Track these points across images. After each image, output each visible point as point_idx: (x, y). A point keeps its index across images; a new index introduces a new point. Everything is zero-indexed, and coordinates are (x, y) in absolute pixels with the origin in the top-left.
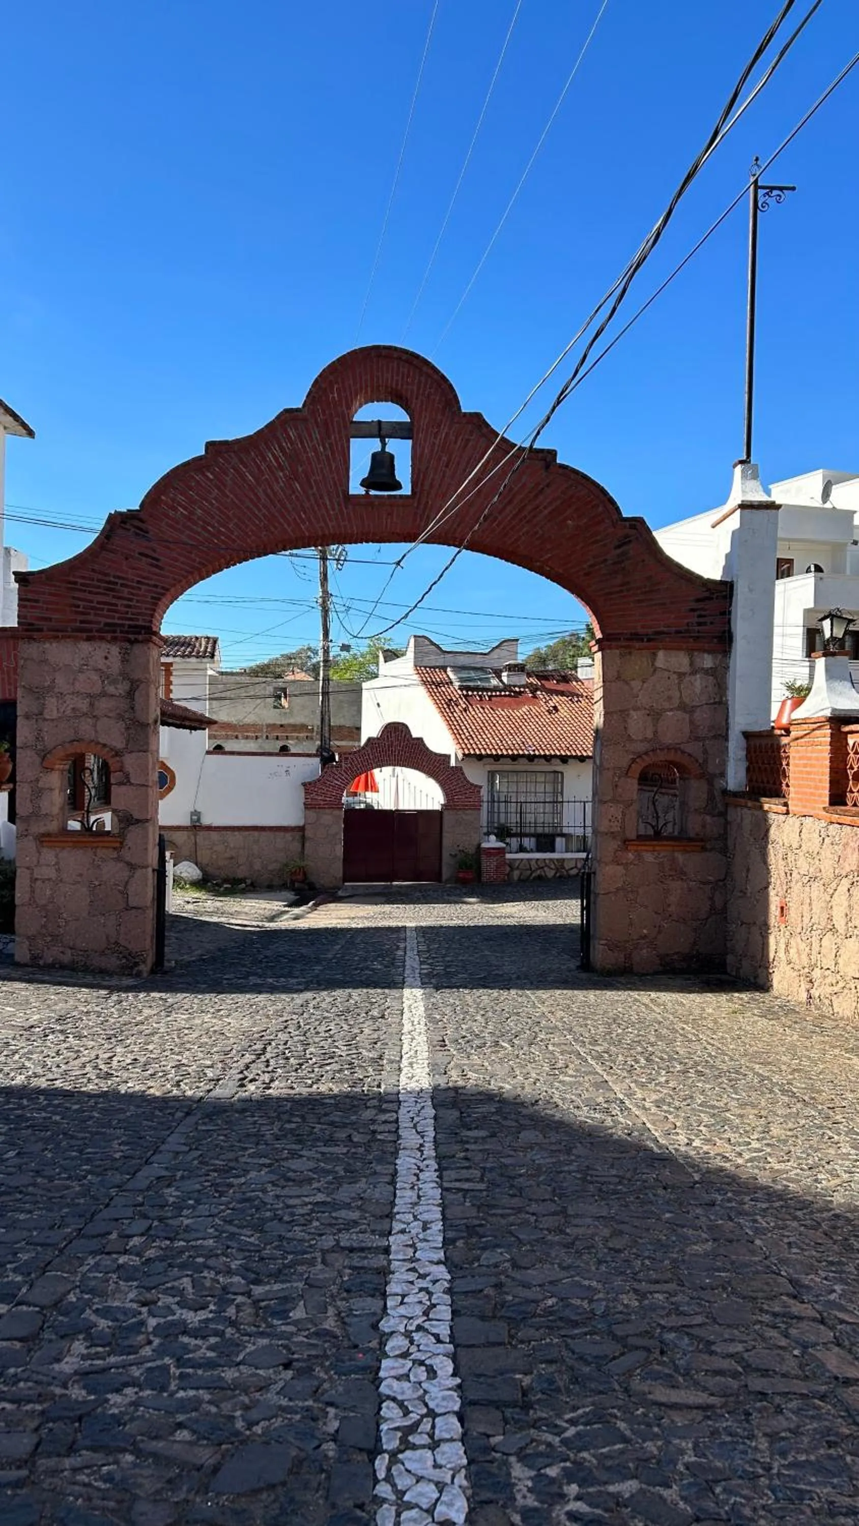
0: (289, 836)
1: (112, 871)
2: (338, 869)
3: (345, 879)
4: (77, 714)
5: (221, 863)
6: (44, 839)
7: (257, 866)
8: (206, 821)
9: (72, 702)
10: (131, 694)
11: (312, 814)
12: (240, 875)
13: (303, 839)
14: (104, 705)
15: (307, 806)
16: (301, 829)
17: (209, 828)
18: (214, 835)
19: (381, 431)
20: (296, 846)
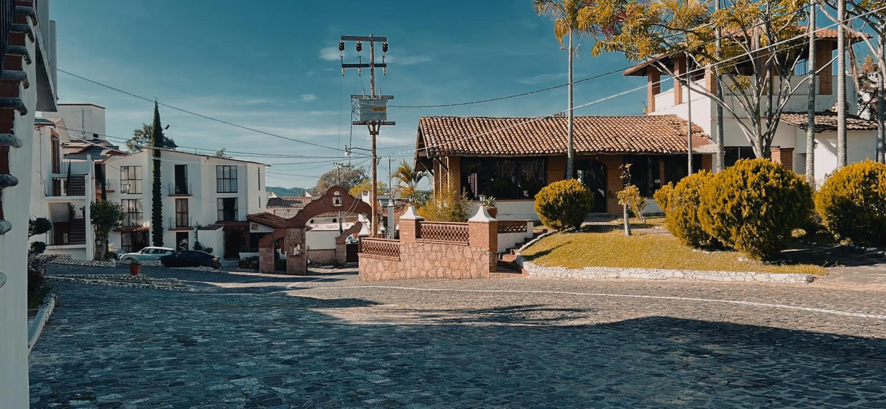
0: (332, 251)
1: (300, 261)
2: (345, 260)
3: (347, 261)
4: (295, 239)
5: (315, 259)
6: (290, 256)
7: (324, 259)
8: (310, 249)
9: (293, 237)
10: (302, 236)
11: (338, 246)
12: (320, 261)
13: (336, 252)
14: (299, 237)
15: (337, 244)
16: (335, 250)
17: (312, 250)
18: (313, 252)
19: (337, 196)
20: (334, 254)
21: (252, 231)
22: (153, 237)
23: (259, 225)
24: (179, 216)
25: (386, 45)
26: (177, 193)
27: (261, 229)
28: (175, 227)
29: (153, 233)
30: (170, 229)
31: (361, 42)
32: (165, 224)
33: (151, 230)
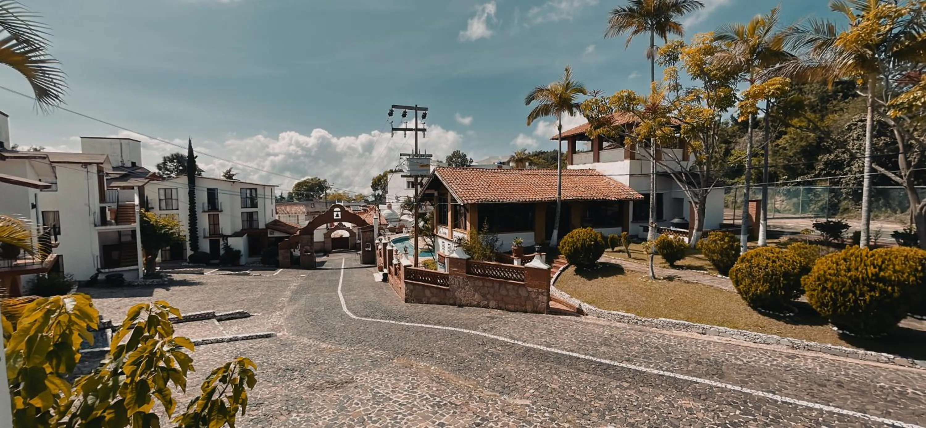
3: (332, 250)
11: (326, 239)
13: (324, 244)
16: (324, 242)
19: (337, 211)
21: (269, 236)
22: (190, 244)
23: (275, 232)
24: (212, 227)
25: (426, 114)
26: (209, 210)
27: (277, 234)
28: (208, 235)
29: (189, 240)
30: (205, 237)
31: (407, 110)
32: (200, 233)
33: (188, 238)
